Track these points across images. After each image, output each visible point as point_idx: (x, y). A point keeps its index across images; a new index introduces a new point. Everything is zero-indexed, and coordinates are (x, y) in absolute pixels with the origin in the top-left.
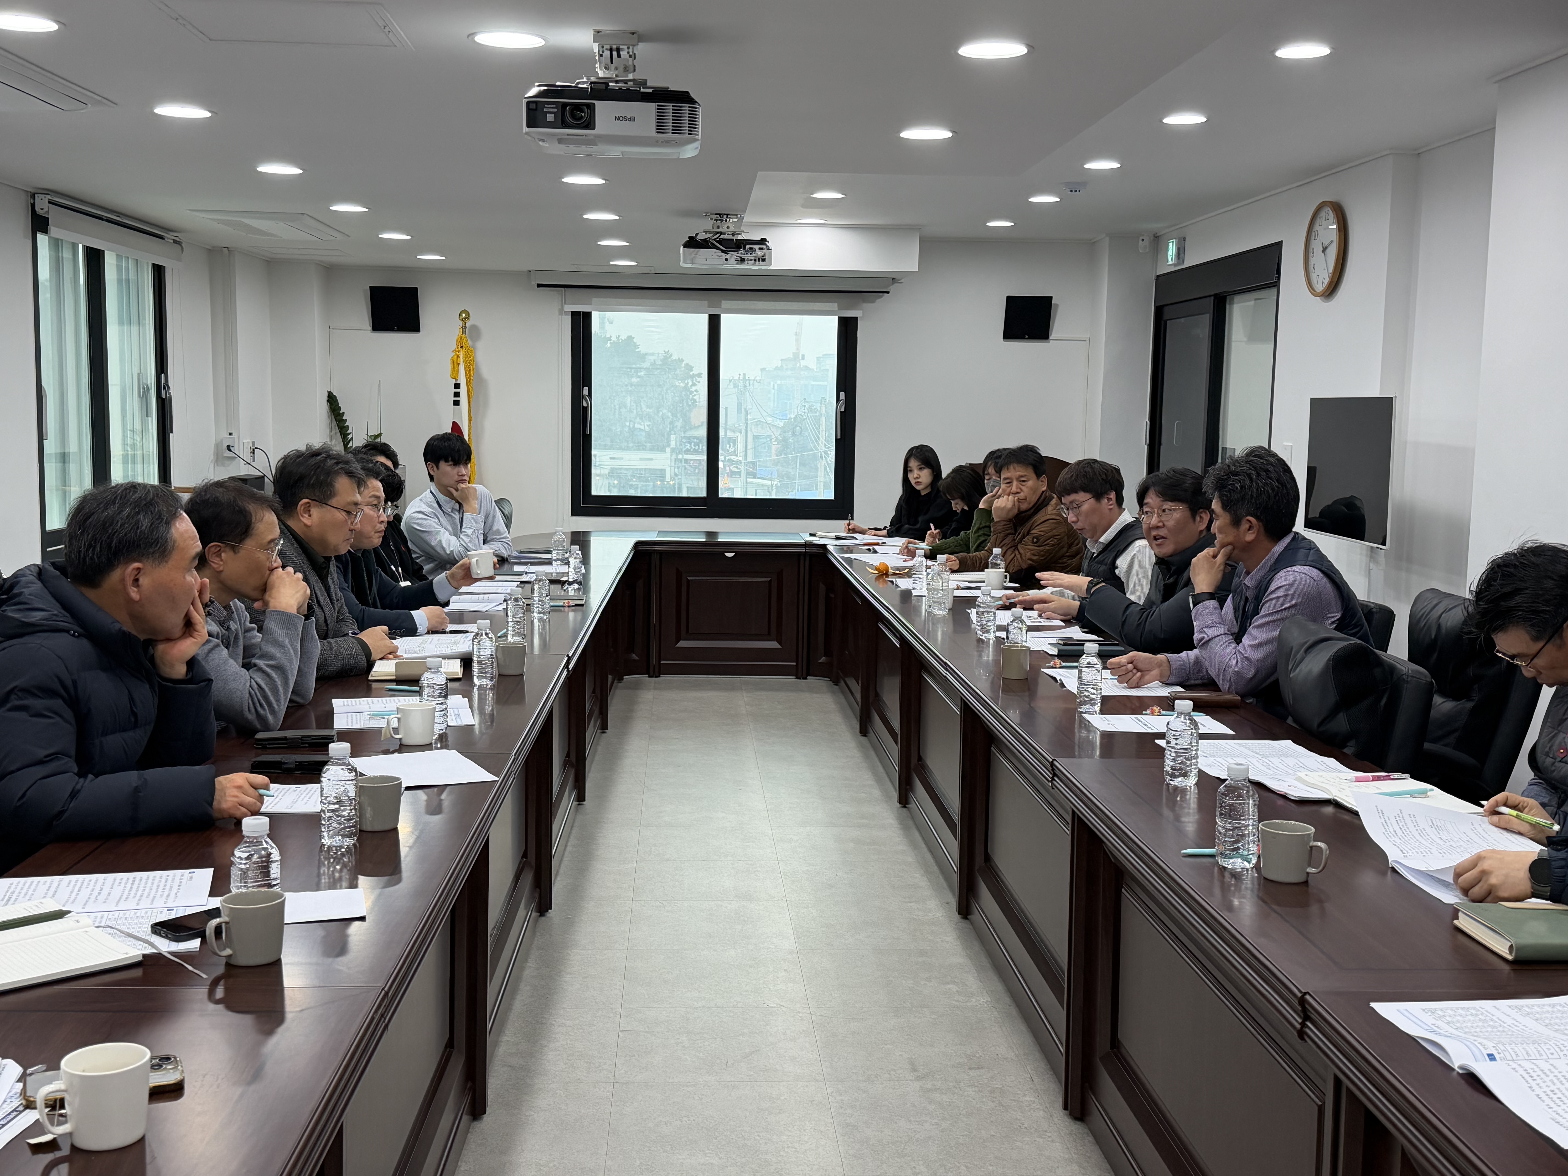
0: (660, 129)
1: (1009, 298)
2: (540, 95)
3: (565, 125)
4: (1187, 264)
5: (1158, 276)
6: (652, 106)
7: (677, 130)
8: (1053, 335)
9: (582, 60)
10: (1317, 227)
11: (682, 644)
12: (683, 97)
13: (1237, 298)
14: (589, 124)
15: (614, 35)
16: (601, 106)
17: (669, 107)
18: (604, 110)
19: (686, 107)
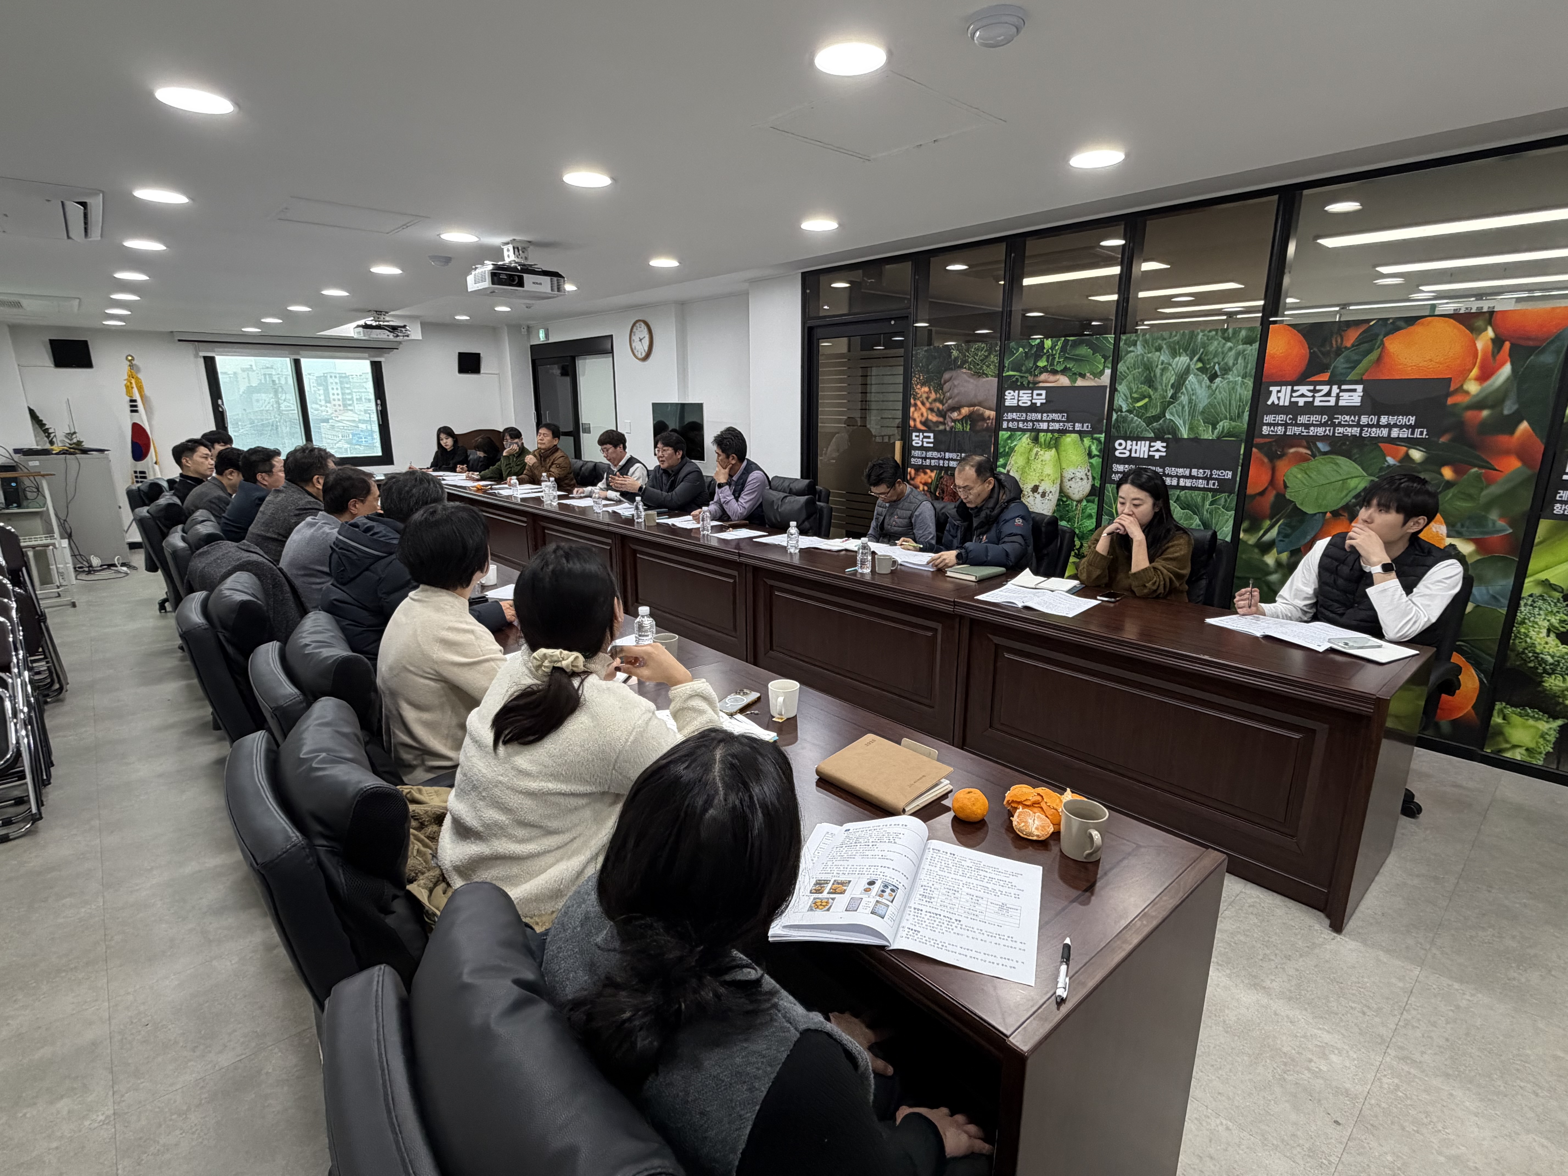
0: (552, 290)
1: (460, 354)
2: (495, 269)
3: (509, 284)
4: (550, 341)
5: (532, 346)
6: (546, 278)
7: (560, 290)
8: (482, 371)
10: (634, 330)
12: (557, 274)
14: (521, 285)
16: (525, 277)
17: (555, 279)
18: (527, 278)
19: (559, 279)
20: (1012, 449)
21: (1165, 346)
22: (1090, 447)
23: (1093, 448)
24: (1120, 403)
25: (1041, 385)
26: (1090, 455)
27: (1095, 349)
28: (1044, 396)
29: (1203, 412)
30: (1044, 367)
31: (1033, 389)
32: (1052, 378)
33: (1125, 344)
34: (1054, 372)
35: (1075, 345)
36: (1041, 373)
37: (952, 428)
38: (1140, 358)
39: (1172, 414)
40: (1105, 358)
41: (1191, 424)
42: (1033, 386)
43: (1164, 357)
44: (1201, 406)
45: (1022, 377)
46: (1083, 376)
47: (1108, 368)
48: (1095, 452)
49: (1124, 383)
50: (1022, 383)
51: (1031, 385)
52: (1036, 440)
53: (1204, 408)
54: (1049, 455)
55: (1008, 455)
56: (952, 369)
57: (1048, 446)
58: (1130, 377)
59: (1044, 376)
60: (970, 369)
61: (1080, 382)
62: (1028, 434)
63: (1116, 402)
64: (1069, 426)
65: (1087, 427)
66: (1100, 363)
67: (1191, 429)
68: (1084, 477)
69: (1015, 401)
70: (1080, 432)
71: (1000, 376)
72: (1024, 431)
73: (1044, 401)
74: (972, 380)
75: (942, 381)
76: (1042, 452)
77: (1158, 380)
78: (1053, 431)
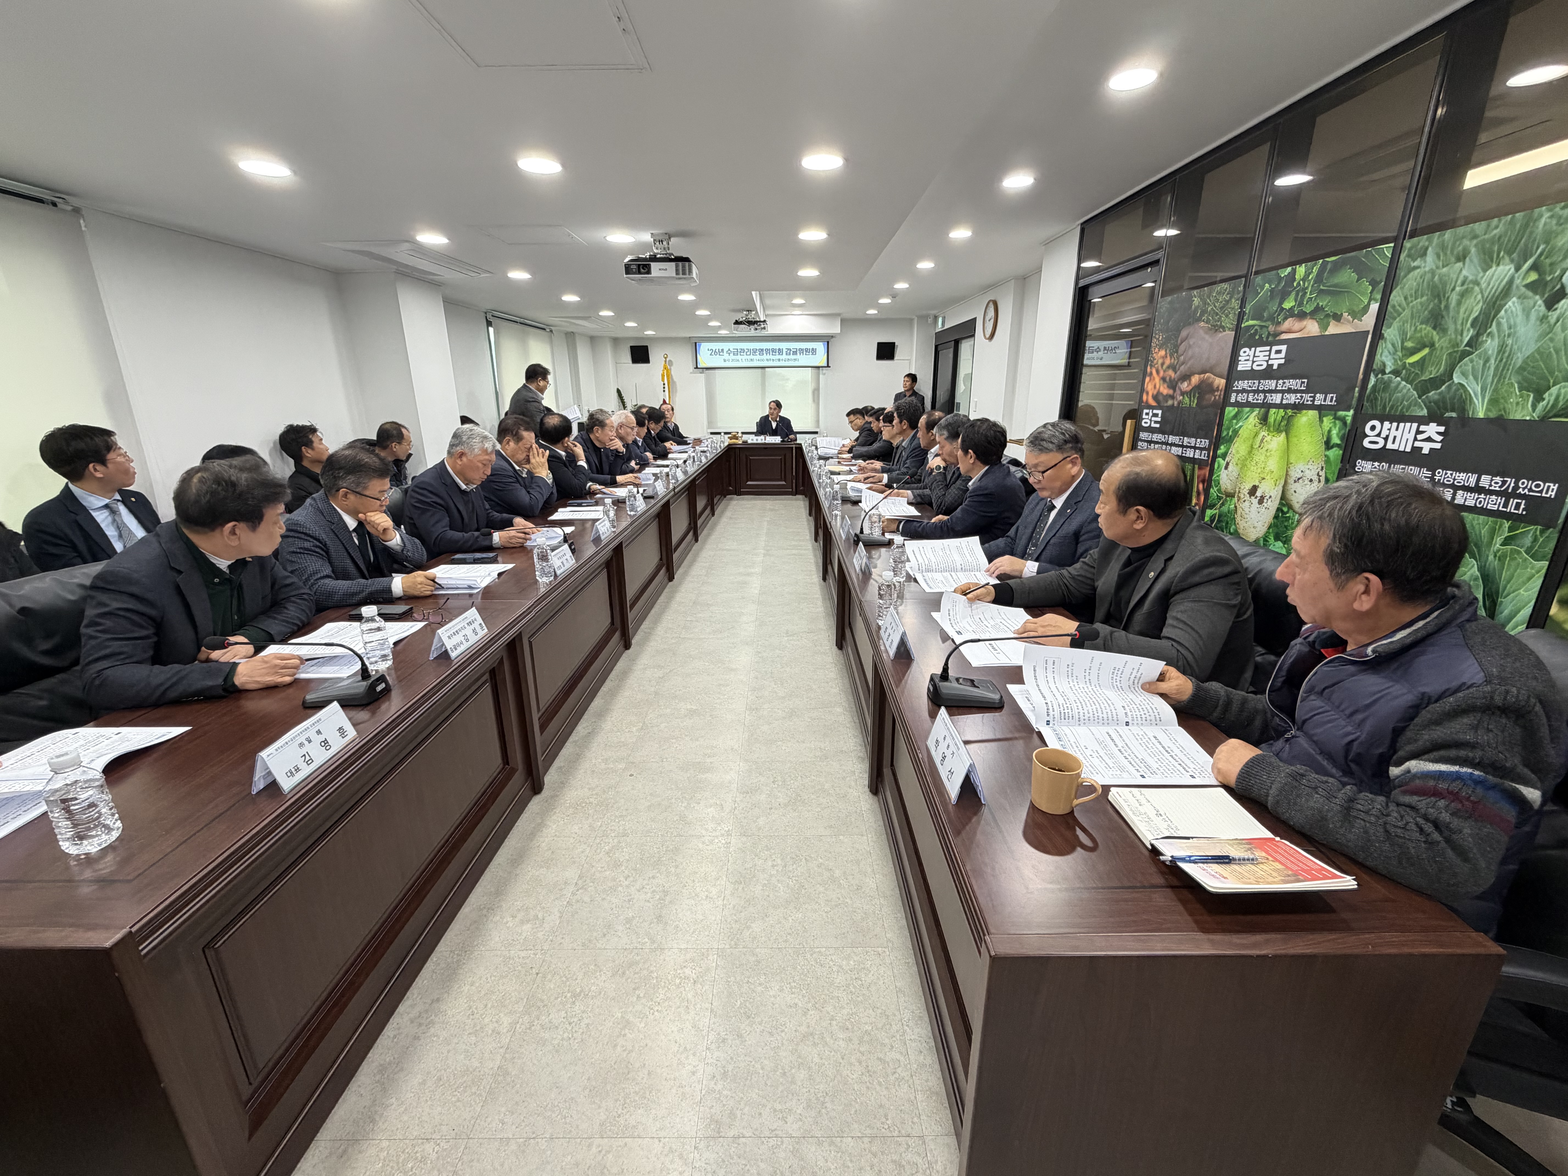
0: (677, 273)
1: (879, 344)
2: (632, 260)
3: (640, 273)
4: (945, 328)
5: (935, 333)
6: (673, 264)
7: (684, 274)
8: (896, 357)
9: (645, 246)
10: (988, 311)
11: (749, 483)
12: (687, 260)
13: (963, 341)
14: (649, 272)
15: (658, 235)
16: (653, 265)
17: (680, 264)
18: (654, 266)
19: (687, 264)
20: (1236, 432)
21: (1473, 250)
22: (1329, 431)
23: (1334, 432)
24: (1384, 358)
25: (1284, 336)
26: (1328, 445)
27: (1361, 270)
28: (1283, 355)
29: (1522, 369)
30: (1292, 309)
31: (1271, 344)
32: (1297, 325)
33: (1409, 256)
34: (1302, 316)
35: (1337, 268)
36: (1285, 319)
37: (1180, 402)
38: (1428, 277)
39: (1464, 374)
40: (1374, 284)
41: (1496, 390)
42: (1271, 340)
43: (1468, 270)
44: (1519, 359)
45: (1262, 327)
46: (1337, 318)
47: (1376, 301)
48: (1336, 440)
49: (1396, 324)
50: (1261, 336)
51: (1270, 339)
52: (1264, 419)
53: (1525, 362)
54: (1276, 442)
55: (1230, 440)
56: (1190, 324)
57: (1278, 430)
58: (1406, 313)
59: (1288, 324)
60: (1208, 322)
61: (1334, 329)
62: (1257, 411)
63: (1378, 357)
64: (1307, 397)
65: (1330, 399)
66: (1363, 294)
67: (1494, 401)
68: (1315, 478)
69: (1250, 363)
70: (1320, 408)
71: (1238, 329)
72: (1252, 406)
73: (1282, 361)
74: (1207, 337)
75: (1179, 342)
76: (1268, 438)
77: (1451, 314)
78: (1286, 407)
